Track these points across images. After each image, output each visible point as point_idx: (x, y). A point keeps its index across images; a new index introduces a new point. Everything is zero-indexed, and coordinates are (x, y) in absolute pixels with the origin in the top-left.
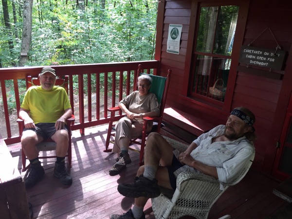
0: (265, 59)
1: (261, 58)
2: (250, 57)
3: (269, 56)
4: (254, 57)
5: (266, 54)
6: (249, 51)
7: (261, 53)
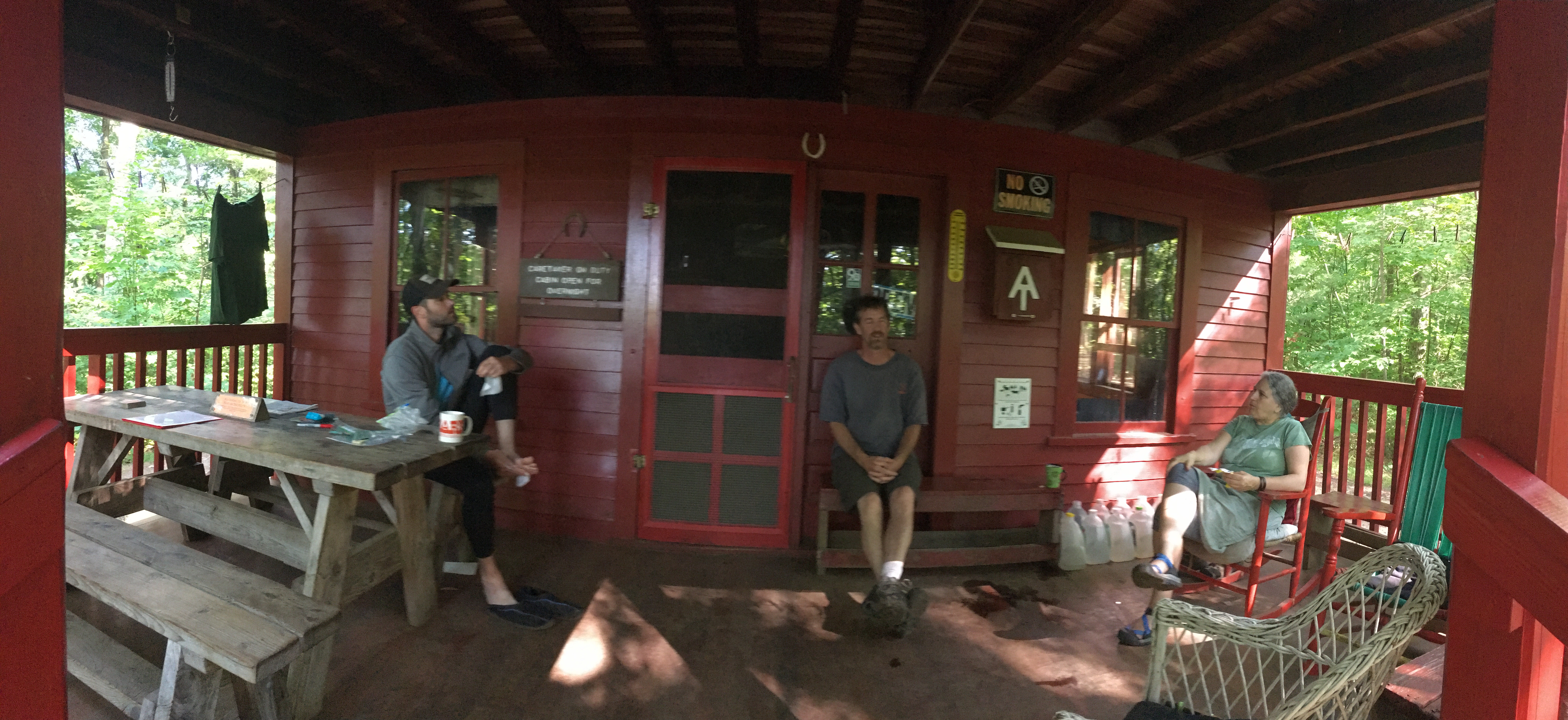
0: (580, 281)
1: (572, 280)
2: (546, 280)
3: (588, 275)
4: (555, 280)
5: (581, 270)
6: (541, 269)
7: (569, 269)
